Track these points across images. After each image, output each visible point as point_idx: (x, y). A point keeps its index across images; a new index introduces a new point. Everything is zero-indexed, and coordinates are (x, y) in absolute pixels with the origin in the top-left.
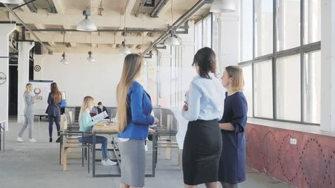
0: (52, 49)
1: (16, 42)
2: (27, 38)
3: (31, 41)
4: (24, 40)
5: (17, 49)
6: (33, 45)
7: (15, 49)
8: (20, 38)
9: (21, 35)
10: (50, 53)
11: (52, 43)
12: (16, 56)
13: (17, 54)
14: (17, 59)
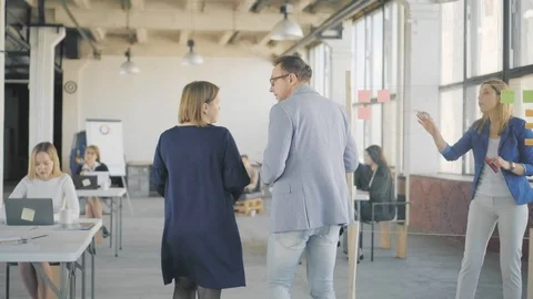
0: (99, 48)
1: (25, 28)
2: (48, 20)
3: (58, 26)
4: (42, 23)
5: (28, 42)
6: (63, 34)
7: (24, 43)
8: (33, 20)
9: (35, 13)
10: (97, 55)
11: (100, 33)
12: (26, 58)
13: (28, 54)
14: (27, 67)
